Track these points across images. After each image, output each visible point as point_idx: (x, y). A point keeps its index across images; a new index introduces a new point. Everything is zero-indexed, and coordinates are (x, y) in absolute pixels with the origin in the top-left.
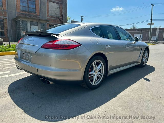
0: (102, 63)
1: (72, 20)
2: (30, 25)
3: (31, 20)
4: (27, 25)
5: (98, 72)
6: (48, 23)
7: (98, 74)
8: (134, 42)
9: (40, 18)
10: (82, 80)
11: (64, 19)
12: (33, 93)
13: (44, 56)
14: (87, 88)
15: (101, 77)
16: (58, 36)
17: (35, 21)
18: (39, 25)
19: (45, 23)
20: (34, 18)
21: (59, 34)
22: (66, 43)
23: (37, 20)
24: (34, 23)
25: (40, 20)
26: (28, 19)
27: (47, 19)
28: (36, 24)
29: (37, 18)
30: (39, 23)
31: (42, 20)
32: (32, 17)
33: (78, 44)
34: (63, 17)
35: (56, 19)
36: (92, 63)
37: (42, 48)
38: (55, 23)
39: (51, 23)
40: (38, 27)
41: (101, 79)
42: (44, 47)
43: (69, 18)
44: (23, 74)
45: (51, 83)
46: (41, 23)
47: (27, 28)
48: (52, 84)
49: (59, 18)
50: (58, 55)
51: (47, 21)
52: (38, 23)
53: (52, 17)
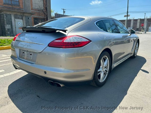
0: (107, 58)
1: (55, 13)
2: (15, 18)
3: (15, 13)
4: (11, 18)
5: (105, 68)
6: (32, 16)
7: (104, 70)
8: (130, 34)
9: (24, 11)
10: (93, 79)
11: (48, 12)
12: (38, 96)
13: (47, 54)
14: (95, 86)
15: (107, 72)
16: (66, 32)
17: (19, 14)
18: (24, 18)
19: (30, 16)
20: (18, 11)
21: (67, 30)
22: (76, 41)
23: (21, 13)
24: (18, 16)
25: (24, 13)
26: (12, 12)
27: (31, 12)
28: (21, 17)
29: (21, 11)
30: (24, 16)
31: (26, 13)
32: (15, 10)
33: (88, 41)
34: (47, 10)
35: (40, 12)
36: (100, 60)
37: (49, 46)
38: (40, 16)
39: (36, 16)
40: (23, 20)
41: (107, 75)
42: (51, 45)
43: (53, 11)
44: (20, 73)
45: (62, 85)
46: (25, 16)
47: (12, 22)
48: (63, 87)
49: (43, 11)
50: (67, 54)
51: (32, 14)
52: (22, 17)
53: (36, 10)
